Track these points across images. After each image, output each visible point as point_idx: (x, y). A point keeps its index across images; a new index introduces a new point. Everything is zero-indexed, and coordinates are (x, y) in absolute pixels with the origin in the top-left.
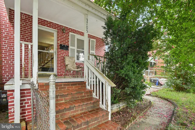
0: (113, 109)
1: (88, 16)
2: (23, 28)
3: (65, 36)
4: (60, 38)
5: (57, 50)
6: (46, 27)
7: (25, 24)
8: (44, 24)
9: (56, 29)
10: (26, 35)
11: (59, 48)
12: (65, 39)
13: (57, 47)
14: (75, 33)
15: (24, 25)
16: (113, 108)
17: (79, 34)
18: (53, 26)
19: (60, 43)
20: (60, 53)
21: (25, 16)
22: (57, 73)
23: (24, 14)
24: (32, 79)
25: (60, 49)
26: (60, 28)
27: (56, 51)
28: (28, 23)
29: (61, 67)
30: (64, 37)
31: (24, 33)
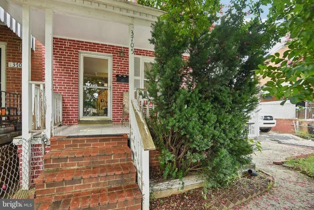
0: (173, 187)
1: (135, 26)
2: (67, 59)
3: (124, 62)
4: (117, 65)
5: (113, 83)
6: (96, 52)
7: (70, 53)
8: (93, 48)
9: (110, 53)
10: (71, 68)
11: (115, 81)
12: (124, 66)
13: (113, 79)
14: (141, 55)
15: (68, 55)
16: (172, 185)
17: (147, 55)
18: (106, 50)
19: (117, 72)
20: (117, 88)
21: (70, 43)
22: (113, 117)
23: (69, 40)
24: (45, 131)
25: (117, 81)
26: (116, 51)
27: (112, 85)
28: (73, 51)
29: (118, 108)
30: (123, 64)
31: (68, 66)
